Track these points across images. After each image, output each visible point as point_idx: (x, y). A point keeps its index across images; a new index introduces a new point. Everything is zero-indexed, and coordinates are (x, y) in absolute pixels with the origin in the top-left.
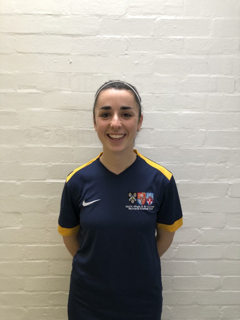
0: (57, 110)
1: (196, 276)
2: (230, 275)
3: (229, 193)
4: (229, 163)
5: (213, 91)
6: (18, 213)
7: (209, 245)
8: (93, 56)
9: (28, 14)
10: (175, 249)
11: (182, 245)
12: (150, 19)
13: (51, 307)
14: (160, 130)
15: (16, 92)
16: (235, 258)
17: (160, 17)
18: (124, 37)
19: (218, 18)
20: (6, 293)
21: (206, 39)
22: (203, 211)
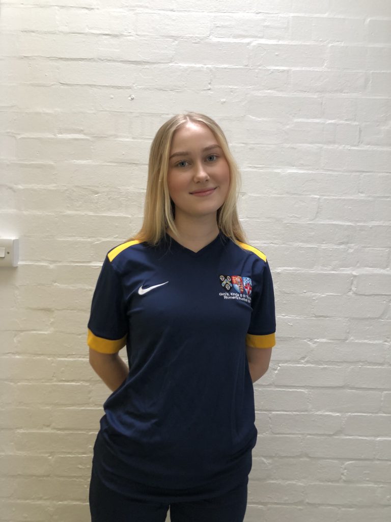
0: (110, 164)
1: (306, 413)
2: (356, 412)
3: (354, 289)
4: (352, 245)
5: (330, 143)
6: (48, 310)
7: (326, 366)
8: (164, 90)
9: (77, 33)
10: (276, 370)
11: (286, 364)
12: (243, 43)
14: (255, 195)
15: (55, 137)
16: (363, 387)
17: (256, 40)
18: (207, 66)
19: (336, 44)
20: (25, 431)
21: (320, 71)
22: (316, 315)
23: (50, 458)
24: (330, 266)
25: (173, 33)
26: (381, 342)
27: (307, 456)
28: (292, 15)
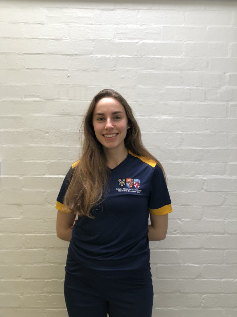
0: (56, 116)
1: (178, 265)
2: (208, 264)
3: (205, 188)
4: (203, 161)
5: (187, 100)
6: (20, 205)
7: (189, 236)
8: (87, 71)
9: (35, 38)
12: (133, 43)
13: (46, 294)
15: (22, 100)
16: (213, 248)
17: (141, 41)
18: (113, 56)
19: (189, 42)
20: (5, 280)
21: (180, 58)
22: (183, 204)
23: (21, 296)
24: (190, 174)
25: (92, 37)
26: (222, 220)
27: (180, 292)
28: (162, 25)
